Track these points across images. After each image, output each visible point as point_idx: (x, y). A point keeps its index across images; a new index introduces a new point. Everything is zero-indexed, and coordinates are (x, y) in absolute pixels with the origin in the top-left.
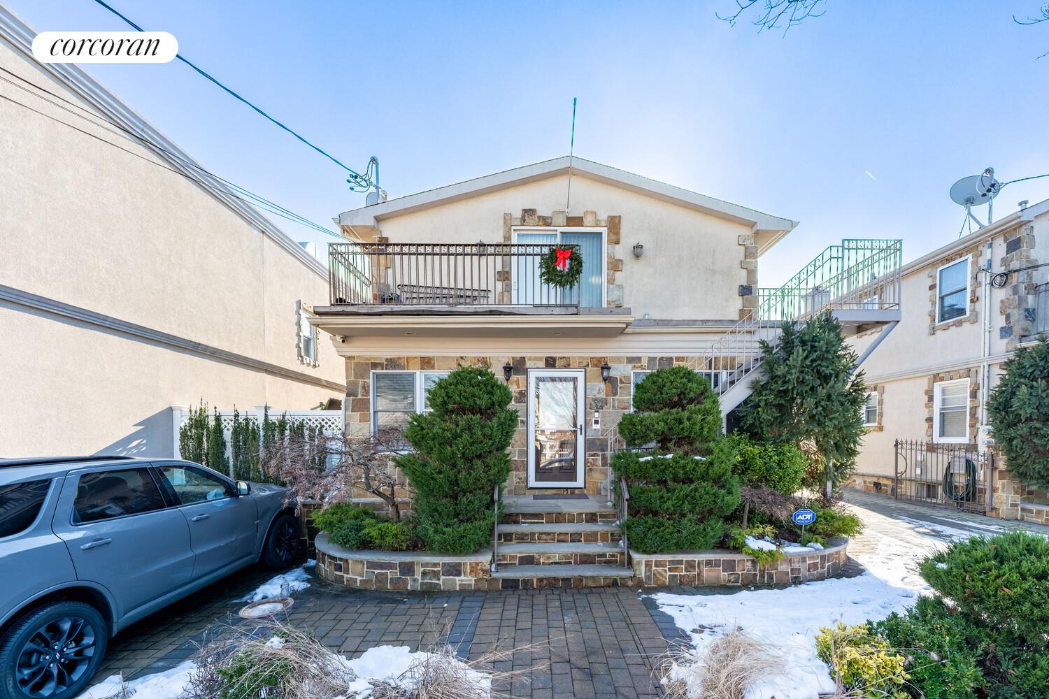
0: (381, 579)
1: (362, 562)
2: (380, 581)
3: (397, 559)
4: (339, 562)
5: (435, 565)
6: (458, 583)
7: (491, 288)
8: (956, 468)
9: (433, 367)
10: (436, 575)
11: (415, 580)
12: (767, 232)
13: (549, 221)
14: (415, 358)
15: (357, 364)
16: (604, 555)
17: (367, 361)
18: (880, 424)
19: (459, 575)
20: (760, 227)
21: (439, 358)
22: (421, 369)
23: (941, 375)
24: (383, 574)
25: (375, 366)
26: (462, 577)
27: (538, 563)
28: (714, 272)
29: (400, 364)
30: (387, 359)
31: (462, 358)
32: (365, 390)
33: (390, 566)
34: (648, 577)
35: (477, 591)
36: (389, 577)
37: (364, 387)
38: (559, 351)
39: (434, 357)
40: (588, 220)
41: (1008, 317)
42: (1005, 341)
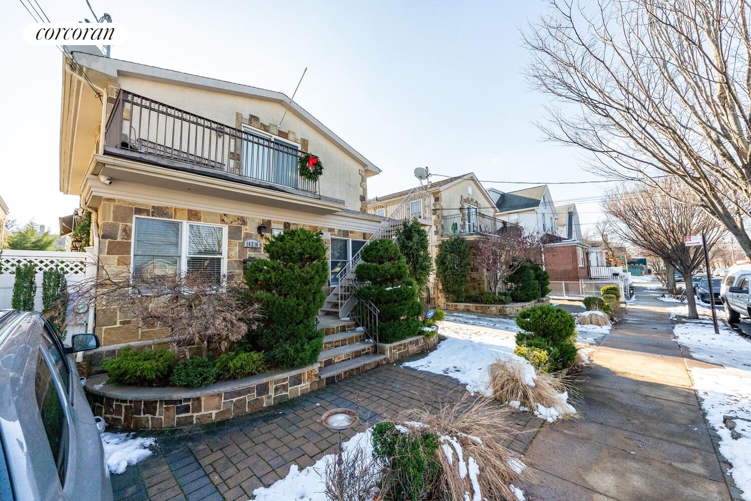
0: (239, 405)
1: (219, 395)
2: (238, 407)
3: (254, 383)
4: (183, 404)
5: (284, 380)
6: (300, 389)
7: (226, 162)
9: (199, 220)
10: (285, 388)
11: (269, 397)
12: (371, 171)
13: (268, 128)
14: (183, 209)
15: (117, 208)
16: (364, 350)
17: (131, 206)
19: (300, 383)
20: (369, 168)
21: (205, 212)
22: (188, 220)
24: (241, 400)
25: (139, 211)
26: (302, 385)
27: (334, 363)
28: (350, 185)
29: (168, 213)
30: (153, 207)
31: (225, 215)
32: (127, 233)
33: (248, 391)
34: (391, 357)
35: (313, 392)
36: (247, 401)
37: (125, 230)
38: (293, 219)
39: (201, 211)
40: (291, 136)
41: (437, 227)
42: (436, 236)
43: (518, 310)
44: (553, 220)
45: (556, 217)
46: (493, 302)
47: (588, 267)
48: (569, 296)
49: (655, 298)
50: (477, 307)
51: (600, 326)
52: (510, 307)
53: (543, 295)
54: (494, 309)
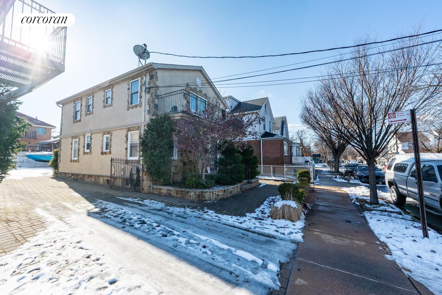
8: (134, 171)
18: (110, 150)
23: (131, 129)
41: (149, 106)
42: (149, 116)
43: (218, 195)
44: (272, 124)
45: (273, 122)
46: (194, 186)
47: (291, 156)
48: (275, 177)
49: (330, 178)
50: (177, 191)
51: (293, 221)
52: (210, 192)
53: (253, 177)
54: (192, 194)
